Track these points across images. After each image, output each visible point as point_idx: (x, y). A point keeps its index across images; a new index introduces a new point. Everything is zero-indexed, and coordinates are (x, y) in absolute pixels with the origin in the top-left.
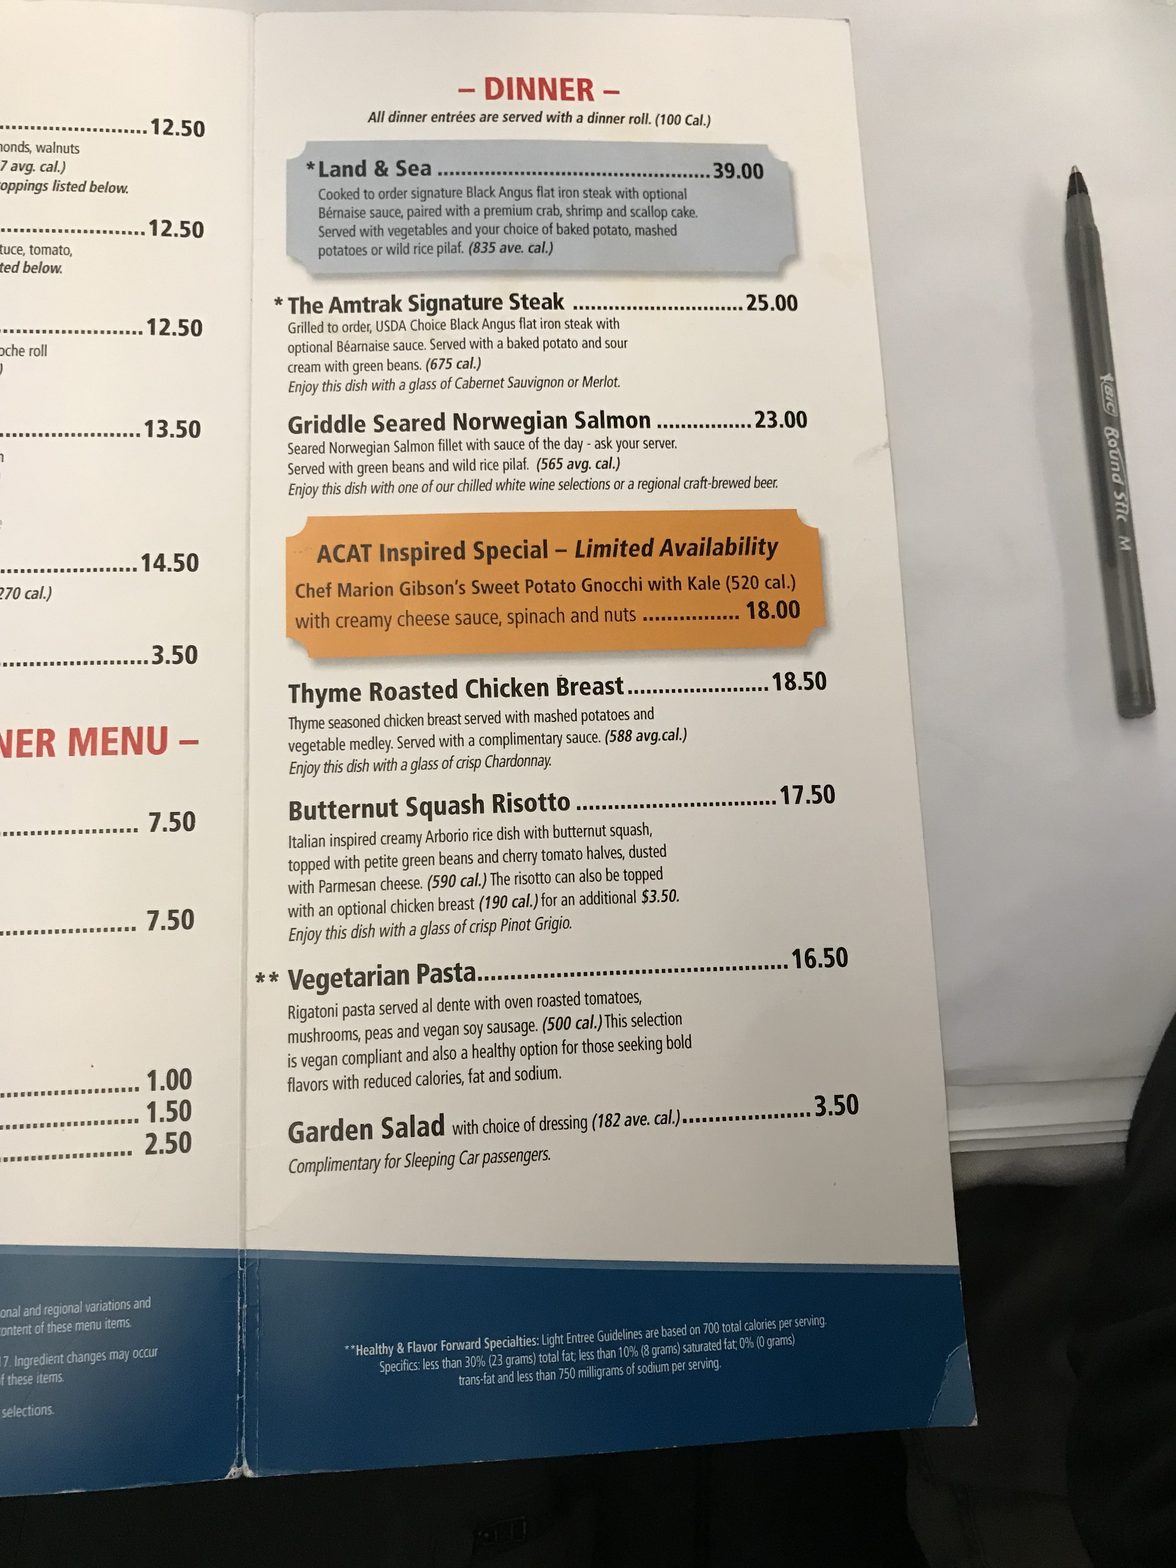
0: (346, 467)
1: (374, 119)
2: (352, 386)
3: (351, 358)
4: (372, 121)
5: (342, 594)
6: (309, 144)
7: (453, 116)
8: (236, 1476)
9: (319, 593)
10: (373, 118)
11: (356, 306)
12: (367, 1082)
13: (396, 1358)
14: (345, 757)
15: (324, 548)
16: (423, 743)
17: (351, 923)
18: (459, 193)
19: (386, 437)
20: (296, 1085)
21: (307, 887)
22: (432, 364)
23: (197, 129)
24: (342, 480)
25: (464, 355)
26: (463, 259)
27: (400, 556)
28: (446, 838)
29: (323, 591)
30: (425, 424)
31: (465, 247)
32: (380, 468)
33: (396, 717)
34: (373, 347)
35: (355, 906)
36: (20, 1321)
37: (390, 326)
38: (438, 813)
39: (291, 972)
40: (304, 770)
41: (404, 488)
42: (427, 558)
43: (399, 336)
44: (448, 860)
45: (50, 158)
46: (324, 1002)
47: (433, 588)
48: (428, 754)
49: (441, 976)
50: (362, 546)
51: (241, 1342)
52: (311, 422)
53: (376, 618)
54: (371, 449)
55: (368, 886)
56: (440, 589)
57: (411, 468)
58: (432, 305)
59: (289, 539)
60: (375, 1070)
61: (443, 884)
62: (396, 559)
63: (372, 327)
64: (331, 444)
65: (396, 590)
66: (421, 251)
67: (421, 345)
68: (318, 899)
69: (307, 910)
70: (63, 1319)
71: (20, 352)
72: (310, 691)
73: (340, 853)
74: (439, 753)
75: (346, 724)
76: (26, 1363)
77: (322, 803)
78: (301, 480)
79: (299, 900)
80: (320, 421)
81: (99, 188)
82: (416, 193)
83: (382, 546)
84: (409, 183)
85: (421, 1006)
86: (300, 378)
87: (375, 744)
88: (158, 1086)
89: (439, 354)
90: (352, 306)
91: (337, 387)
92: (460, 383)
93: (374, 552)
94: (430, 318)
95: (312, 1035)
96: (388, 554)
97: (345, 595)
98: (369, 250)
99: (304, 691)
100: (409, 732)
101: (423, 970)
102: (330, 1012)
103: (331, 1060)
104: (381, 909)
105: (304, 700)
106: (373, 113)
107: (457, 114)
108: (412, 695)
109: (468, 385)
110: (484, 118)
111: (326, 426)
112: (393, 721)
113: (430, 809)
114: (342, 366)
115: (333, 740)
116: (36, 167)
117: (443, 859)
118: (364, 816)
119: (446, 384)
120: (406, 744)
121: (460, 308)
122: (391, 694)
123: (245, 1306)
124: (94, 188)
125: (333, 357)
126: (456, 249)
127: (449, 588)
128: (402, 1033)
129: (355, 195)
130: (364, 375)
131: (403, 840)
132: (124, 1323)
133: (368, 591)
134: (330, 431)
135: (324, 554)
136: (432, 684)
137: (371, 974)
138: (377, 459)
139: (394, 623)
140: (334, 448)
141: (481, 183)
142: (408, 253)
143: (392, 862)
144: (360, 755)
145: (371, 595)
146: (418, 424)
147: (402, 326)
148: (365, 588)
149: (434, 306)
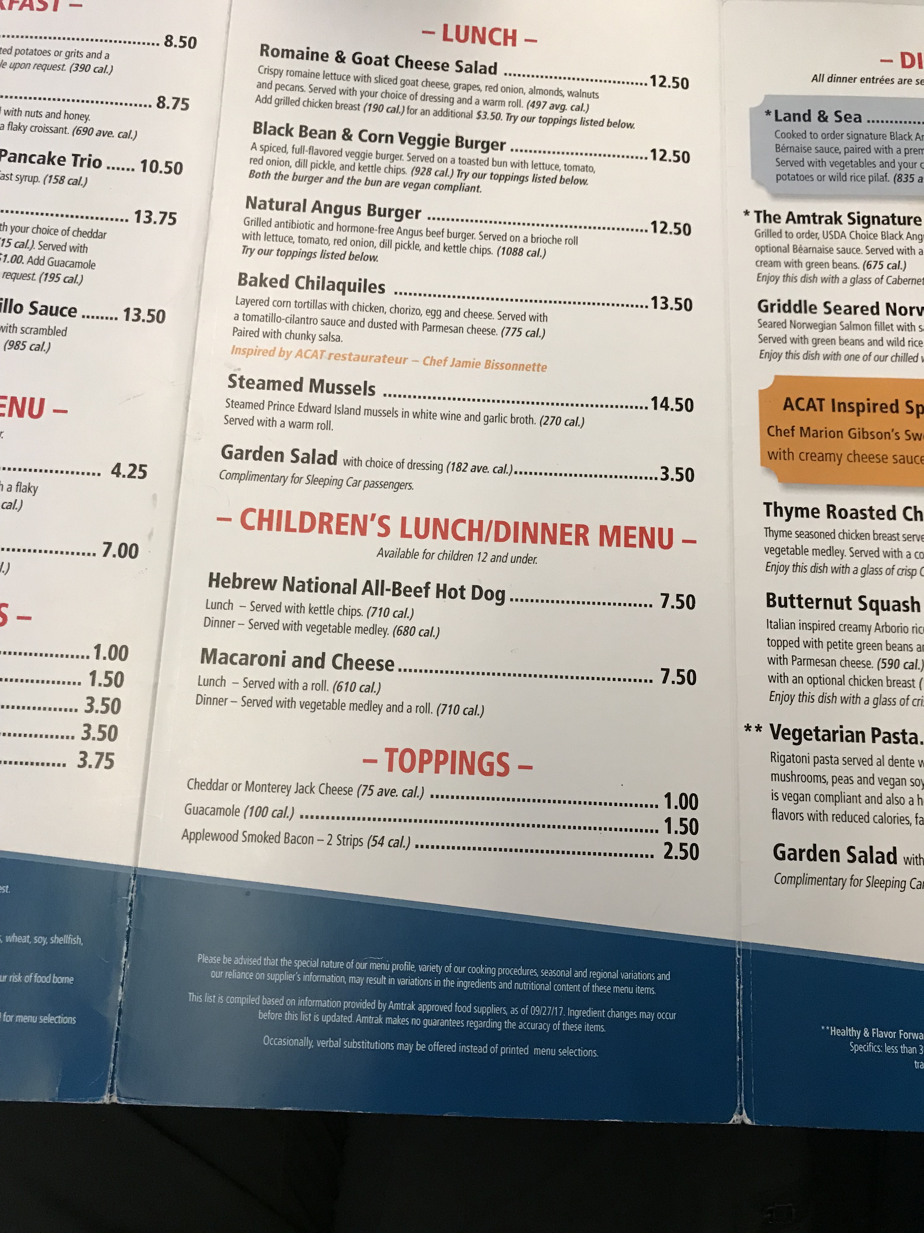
0: (803, 340)
1: (816, 80)
2: (805, 279)
3: (805, 258)
4: (815, 81)
5: (803, 435)
6: (767, 97)
7: (877, 79)
8: (739, 1122)
9: (785, 433)
10: (815, 78)
11: (806, 219)
12: (835, 817)
13: (863, 1041)
14: (809, 560)
15: (788, 399)
16: (870, 553)
17: (817, 691)
18: (884, 136)
19: (833, 318)
20: (778, 815)
21: (782, 660)
22: (868, 265)
23: (683, 84)
24: (801, 349)
25: (894, 258)
26: (890, 185)
27: (848, 408)
28: (891, 629)
29: (789, 432)
30: (864, 310)
31: (890, 177)
32: (831, 341)
33: (848, 532)
34: (821, 251)
35: (820, 678)
36: (572, 981)
37: (834, 236)
38: (884, 610)
39: (772, 725)
40: (778, 568)
41: (849, 357)
42: (869, 411)
43: (841, 243)
44: (893, 647)
45: (578, 101)
46: (800, 750)
47: (875, 434)
48: (874, 562)
49: (890, 738)
50: (818, 399)
51: (739, 1015)
52: (775, 304)
53: (830, 455)
54: (823, 327)
55: (830, 663)
56: (879, 435)
57: (854, 342)
58: (866, 220)
59: (761, 392)
60: (841, 808)
61: (890, 666)
62: (845, 411)
63: (820, 235)
64: (791, 321)
65: (845, 434)
66: (856, 179)
67: (858, 250)
68: (792, 670)
69: (782, 678)
70: (604, 982)
71: (558, 241)
72: (780, 508)
73: (807, 635)
74: (884, 563)
75: (809, 535)
76: (577, 1014)
77: (792, 595)
78: (769, 347)
79: (776, 670)
80: (782, 304)
81: (614, 124)
82: (850, 135)
83: (833, 400)
84: (844, 127)
85: (875, 761)
86: (766, 271)
87: (832, 552)
88: (672, 806)
89: (872, 257)
90: (803, 219)
91: (794, 279)
92: (890, 280)
93: (827, 404)
94: (865, 230)
95: (790, 776)
96: (839, 406)
97: (805, 435)
98: (815, 177)
99: (776, 508)
100: (859, 545)
101: (876, 732)
102: (803, 759)
103: (804, 797)
104: (841, 682)
105: (776, 515)
106: (816, 75)
107: (880, 77)
108: (860, 515)
109: (897, 281)
110: (901, 82)
111: (787, 308)
112: (845, 535)
113: (877, 606)
114: (797, 263)
115: (799, 546)
116: (568, 107)
117: (889, 646)
118: (825, 607)
119: (879, 280)
120: (857, 553)
121: (888, 223)
122: (844, 514)
123: (742, 987)
124: (610, 124)
125: (791, 256)
126: (884, 178)
127: (887, 435)
128: (861, 781)
129: (803, 135)
130: (813, 271)
131: (857, 628)
132: (651, 990)
133: (823, 434)
134: (790, 311)
135: (788, 404)
136: (876, 508)
137: (835, 732)
138: (827, 334)
139: (844, 459)
140: (794, 325)
141: (902, 130)
142: (846, 180)
143: (848, 645)
144: (821, 560)
145: (826, 437)
146: (858, 310)
147: (843, 235)
148: (821, 432)
149: (868, 221)
